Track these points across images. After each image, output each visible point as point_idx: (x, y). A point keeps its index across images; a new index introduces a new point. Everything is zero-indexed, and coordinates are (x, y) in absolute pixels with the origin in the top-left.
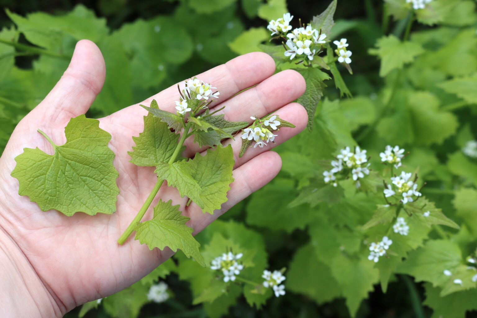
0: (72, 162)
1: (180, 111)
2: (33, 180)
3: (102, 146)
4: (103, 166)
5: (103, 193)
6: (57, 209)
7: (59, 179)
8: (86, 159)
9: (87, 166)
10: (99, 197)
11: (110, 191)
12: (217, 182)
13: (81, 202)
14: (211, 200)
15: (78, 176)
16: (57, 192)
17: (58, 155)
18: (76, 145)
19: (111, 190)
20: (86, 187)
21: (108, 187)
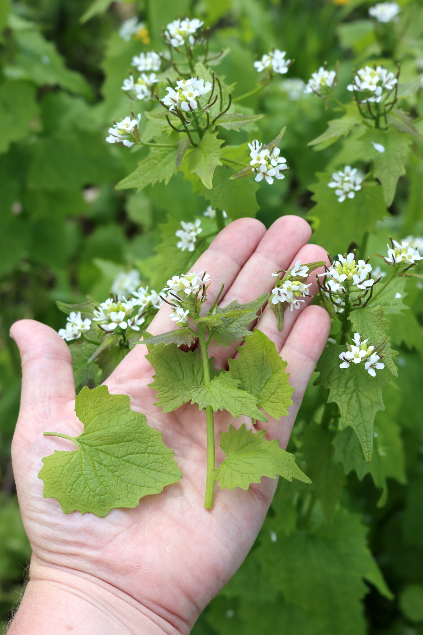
0: (103, 447)
1: (179, 320)
2: (72, 488)
3: (125, 413)
4: (139, 434)
5: (156, 464)
6: (117, 507)
7: (100, 472)
8: (116, 436)
9: (122, 443)
10: (155, 470)
11: (164, 457)
12: (271, 376)
13: (139, 486)
14: (277, 401)
15: (118, 459)
16: (107, 487)
17: (83, 446)
18: (97, 425)
19: (164, 455)
20: (134, 467)
21: (157, 454)
